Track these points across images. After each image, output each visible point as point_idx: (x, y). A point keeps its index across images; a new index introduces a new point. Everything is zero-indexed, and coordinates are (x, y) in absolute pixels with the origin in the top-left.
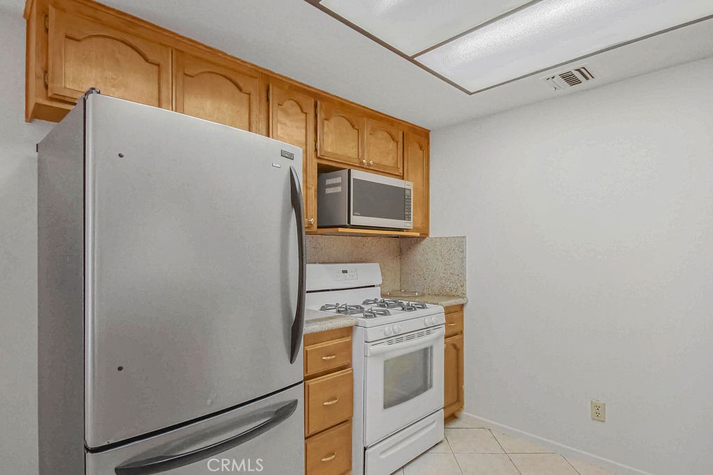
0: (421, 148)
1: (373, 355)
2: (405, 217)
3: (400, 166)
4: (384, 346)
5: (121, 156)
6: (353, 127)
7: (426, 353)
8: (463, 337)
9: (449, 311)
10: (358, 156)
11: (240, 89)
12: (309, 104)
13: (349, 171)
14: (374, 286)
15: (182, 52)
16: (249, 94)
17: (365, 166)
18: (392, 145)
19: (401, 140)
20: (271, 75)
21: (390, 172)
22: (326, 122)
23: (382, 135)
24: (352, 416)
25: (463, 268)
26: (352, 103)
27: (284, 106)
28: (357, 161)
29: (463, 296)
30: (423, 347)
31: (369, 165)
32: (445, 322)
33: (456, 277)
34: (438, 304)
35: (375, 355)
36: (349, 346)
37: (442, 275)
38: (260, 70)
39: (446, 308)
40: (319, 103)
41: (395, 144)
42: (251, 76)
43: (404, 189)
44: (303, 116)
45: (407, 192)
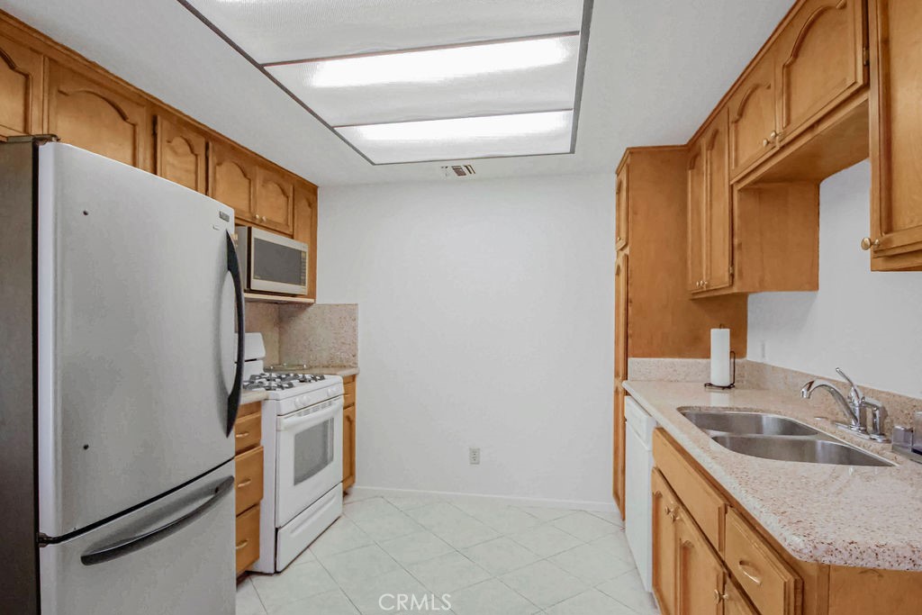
0: (310, 205)
1: (286, 429)
2: (300, 282)
3: (290, 223)
4: (294, 419)
5: (85, 213)
6: (245, 176)
7: (326, 426)
8: (354, 410)
9: (346, 383)
10: (250, 209)
11: (124, 118)
12: (199, 143)
13: (250, 229)
14: (255, 360)
15: (55, 62)
16: (134, 125)
17: (257, 222)
18: (282, 199)
19: (291, 195)
20: (158, 103)
21: (282, 230)
22: (217, 167)
23: (272, 187)
24: (262, 497)
25: (355, 336)
26: (243, 147)
27: (173, 144)
28: (247, 215)
29: (355, 365)
30: (322, 420)
31: (262, 220)
32: (343, 391)
33: (348, 346)
34: (335, 374)
35: (288, 428)
36: (258, 422)
37: (331, 345)
38: (146, 97)
39: (344, 378)
40: (210, 144)
41: (285, 199)
42: (138, 104)
43: (300, 252)
44: (192, 158)
45: (303, 254)
